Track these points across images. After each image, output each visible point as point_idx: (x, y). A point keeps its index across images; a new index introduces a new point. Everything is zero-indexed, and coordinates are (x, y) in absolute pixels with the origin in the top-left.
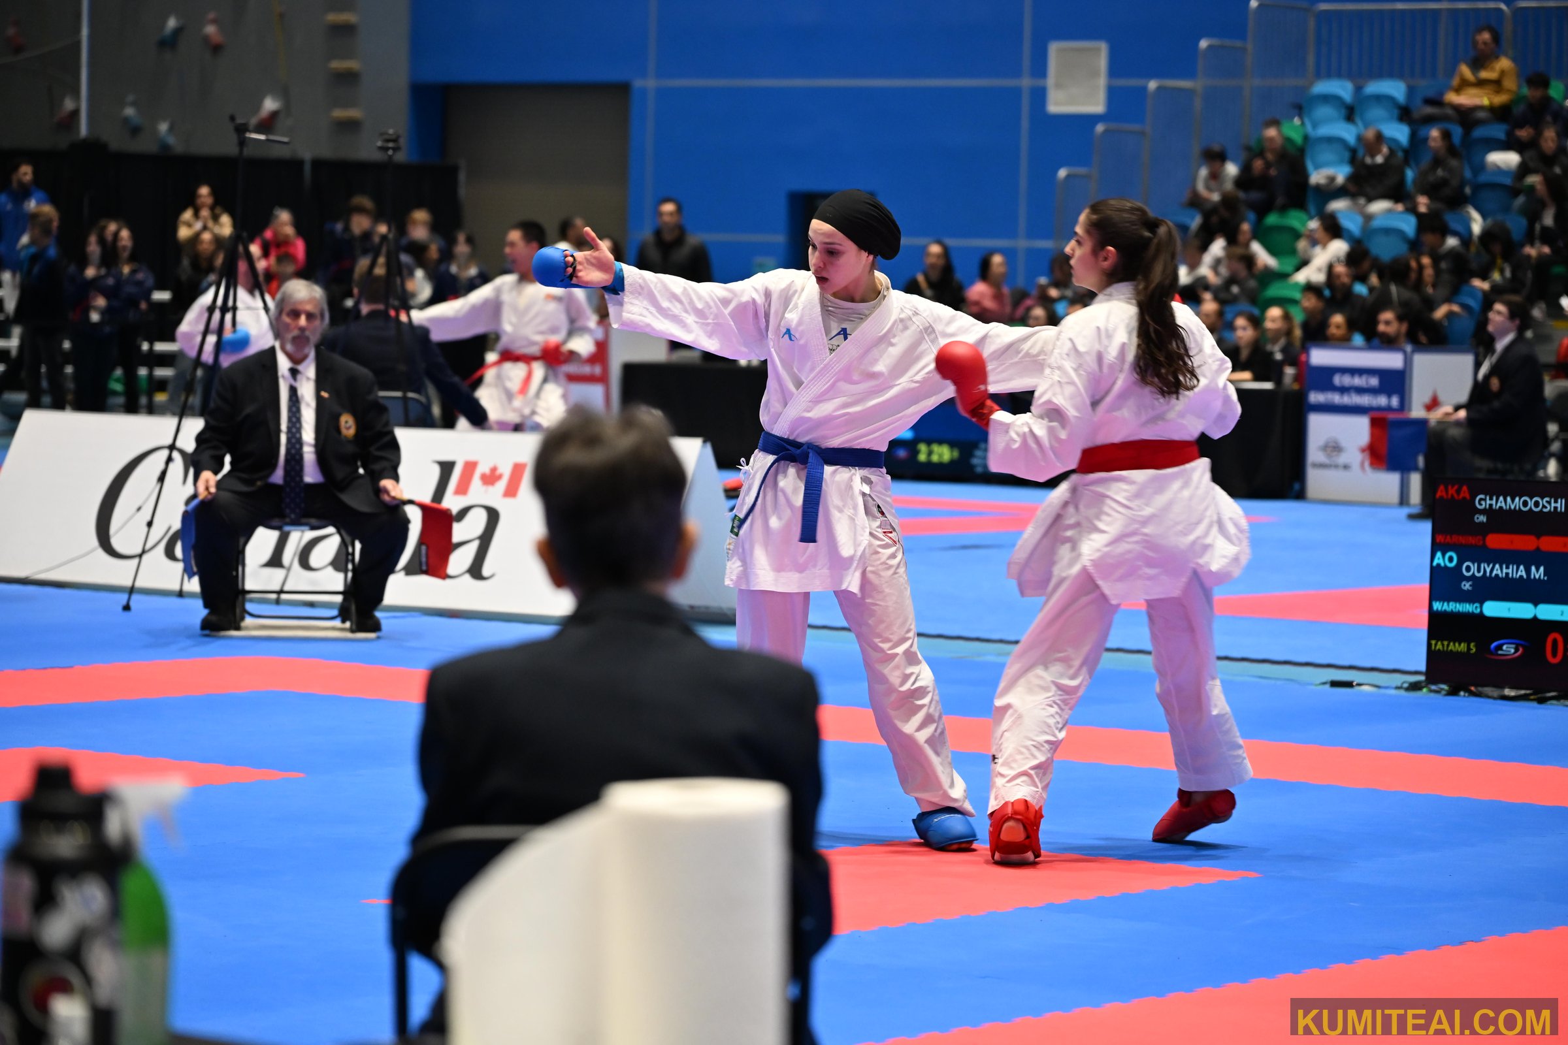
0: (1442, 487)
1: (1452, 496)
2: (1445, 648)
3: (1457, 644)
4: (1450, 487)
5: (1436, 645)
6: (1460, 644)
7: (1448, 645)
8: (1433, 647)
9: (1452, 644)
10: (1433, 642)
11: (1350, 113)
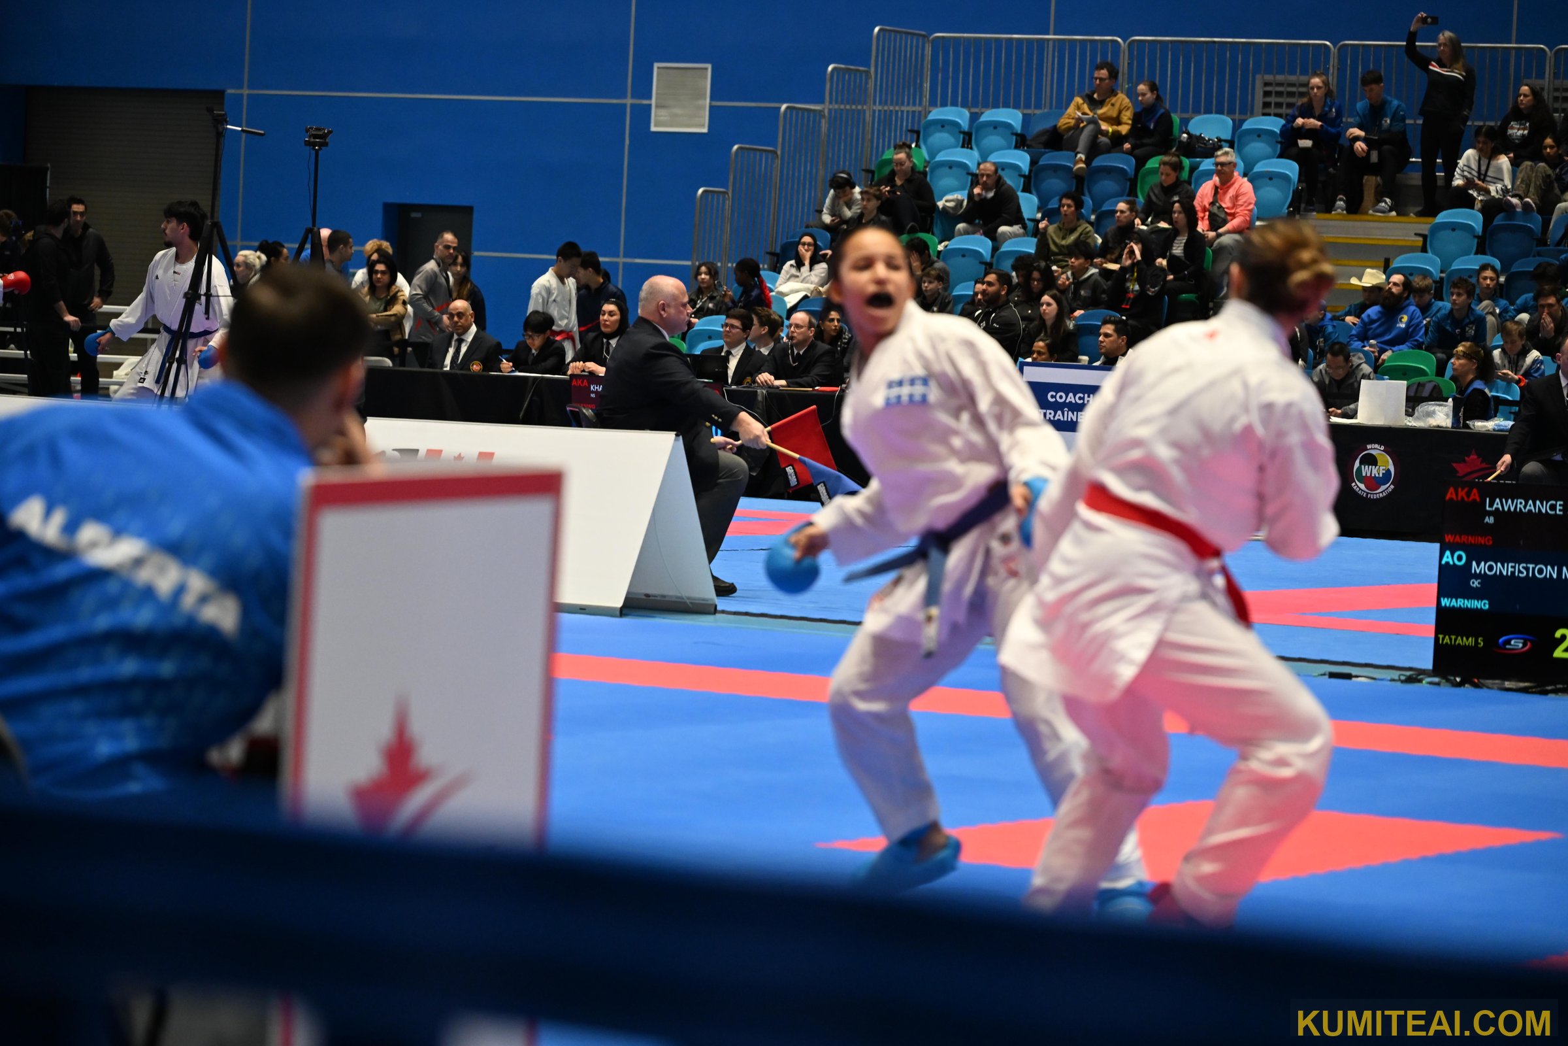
0: (1451, 490)
1: (1462, 497)
2: (1453, 643)
3: (1465, 639)
4: (1460, 489)
5: (1443, 639)
6: (1467, 639)
7: (1456, 640)
8: (1441, 642)
9: (1459, 638)
10: (1441, 636)
11: (967, 140)
